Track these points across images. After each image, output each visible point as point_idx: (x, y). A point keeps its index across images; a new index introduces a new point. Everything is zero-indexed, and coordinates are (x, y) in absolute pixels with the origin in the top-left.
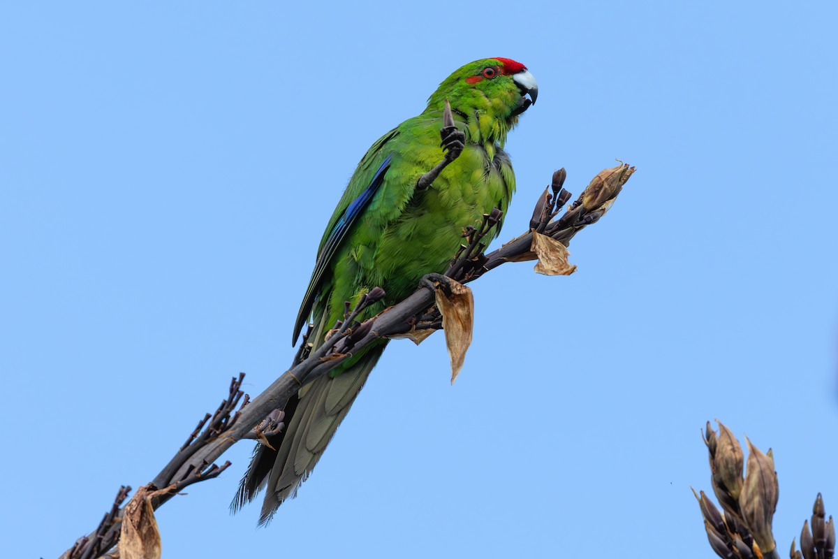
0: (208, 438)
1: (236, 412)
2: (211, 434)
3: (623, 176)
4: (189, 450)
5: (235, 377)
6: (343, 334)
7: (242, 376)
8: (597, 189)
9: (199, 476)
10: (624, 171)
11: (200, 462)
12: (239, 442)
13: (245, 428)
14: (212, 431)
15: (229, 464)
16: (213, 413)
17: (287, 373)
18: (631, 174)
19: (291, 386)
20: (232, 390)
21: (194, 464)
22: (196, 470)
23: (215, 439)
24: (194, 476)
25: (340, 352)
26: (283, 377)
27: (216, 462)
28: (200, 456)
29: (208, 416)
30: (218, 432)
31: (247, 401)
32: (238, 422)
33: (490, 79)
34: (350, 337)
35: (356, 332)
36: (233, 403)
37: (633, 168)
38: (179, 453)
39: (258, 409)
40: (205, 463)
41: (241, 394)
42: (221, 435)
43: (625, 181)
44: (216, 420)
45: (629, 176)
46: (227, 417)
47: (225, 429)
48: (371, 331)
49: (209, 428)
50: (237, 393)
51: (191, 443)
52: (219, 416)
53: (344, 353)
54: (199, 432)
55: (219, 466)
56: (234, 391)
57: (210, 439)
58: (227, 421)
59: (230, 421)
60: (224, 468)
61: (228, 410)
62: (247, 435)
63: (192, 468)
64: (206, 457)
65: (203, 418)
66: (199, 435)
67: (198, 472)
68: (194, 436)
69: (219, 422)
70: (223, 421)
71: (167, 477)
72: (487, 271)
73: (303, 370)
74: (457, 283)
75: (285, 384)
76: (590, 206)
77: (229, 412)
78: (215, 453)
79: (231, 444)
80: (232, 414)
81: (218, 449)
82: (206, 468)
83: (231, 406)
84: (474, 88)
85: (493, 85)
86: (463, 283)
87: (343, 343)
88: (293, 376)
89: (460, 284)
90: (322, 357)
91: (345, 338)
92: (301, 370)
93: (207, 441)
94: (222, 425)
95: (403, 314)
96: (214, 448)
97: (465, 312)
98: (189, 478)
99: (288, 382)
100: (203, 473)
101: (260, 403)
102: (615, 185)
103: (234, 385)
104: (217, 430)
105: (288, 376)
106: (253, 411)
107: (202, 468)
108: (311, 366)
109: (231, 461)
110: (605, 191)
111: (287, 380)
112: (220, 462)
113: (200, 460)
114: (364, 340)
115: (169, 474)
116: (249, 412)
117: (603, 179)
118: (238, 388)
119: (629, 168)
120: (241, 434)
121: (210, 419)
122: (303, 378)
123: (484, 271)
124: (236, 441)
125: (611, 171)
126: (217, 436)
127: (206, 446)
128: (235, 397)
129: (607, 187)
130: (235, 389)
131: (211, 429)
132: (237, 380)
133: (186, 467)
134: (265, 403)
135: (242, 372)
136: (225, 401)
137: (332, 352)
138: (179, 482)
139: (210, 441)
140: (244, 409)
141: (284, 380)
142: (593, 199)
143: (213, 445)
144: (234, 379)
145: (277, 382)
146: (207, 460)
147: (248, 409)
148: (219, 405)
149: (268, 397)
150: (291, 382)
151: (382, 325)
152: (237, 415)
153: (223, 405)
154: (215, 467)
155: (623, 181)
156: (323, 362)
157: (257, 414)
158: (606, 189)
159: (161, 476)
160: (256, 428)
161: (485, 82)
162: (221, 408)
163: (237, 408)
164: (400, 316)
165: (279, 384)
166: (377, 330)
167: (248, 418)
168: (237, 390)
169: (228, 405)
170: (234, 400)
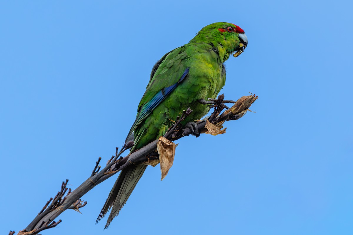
0: (51, 209)
1: (64, 197)
2: (53, 207)
3: (252, 100)
4: (43, 215)
5: (64, 181)
6: (115, 162)
7: (67, 181)
8: (239, 105)
9: (47, 226)
10: (252, 98)
11: (48, 220)
12: (66, 210)
13: (69, 204)
14: (53, 206)
15: (61, 221)
16: (54, 198)
17: (88, 179)
18: (255, 100)
19: (90, 185)
20: (62, 187)
21: (45, 221)
22: (45, 224)
23: (54, 210)
24: (45, 226)
25: (113, 170)
26: (87, 181)
27: (55, 220)
28: (48, 217)
29: (51, 199)
30: (56, 207)
31: (70, 192)
32: (65, 202)
33: (229, 32)
34: (118, 164)
35: (121, 161)
36: (63, 193)
37: (257, 97)
38: (38, 216)
39: (75, 195)
40: (50, 221)
41: (67, 189)
42: (57, 208)
43: (252, 103)
44: (55, 201)
45: (254, 101)
46: (60, 199)
47: (59, 205)
48: (128, 161)
49: (51, 204)
50: (65, 189)
51: (43, 211)
52: (56, 199)
53: (115, 171)
54: (47, 206)
55: (56, 222)
56: (63, 188)
57: (52, 210)
58: (60, 202)
59: (62, 201)
60: (59, 223)
61: (61, 196)
62: (70, 207)
63: (44, 222)
64: (50, 218)
65: (49, 200)
66: (47, 207)
67: (47, 224)
68: (45, 208)
69: (56, 202)
70: (58, 201)
71: (32, 227)
72: (183, 136)
73: (96, 178)
74: (169, 141)
75: (88, 184)
76: (235, 112)
77: (61, 197)
78: (55, 216)
79: (62, 211)
80: (63, 198)
81: (56, 214)
82: (50, 223)
83: (62, 195)
84: (222, 34)
85: (230, 35)
86: (171, 141)
87: (115, 166)
88: (92, 181)
89: (170, 141)
90: (105, 172)
91: (116, 164)
92: (95, 178)
93: (51, 210)
94: (58, 203)
95: (143, 153)
96: (54, 213)
97: (171, 154)
98: (42, 227)
99: (89, 183)
100: (49, 225)
101: (76, 193)
102: (247, 104)
103: (64, 185)
104: (55, 205)
105: (89, 181)
106: (73, 197)
107: (48, 223)
108: (100, 176)
109: (62, 220)
110: (242, 107)
111: (88, 183)
112: (57, 220)
113: (47, 219)
114: (125, 165)
115: (33, 225)
116: (71, 197)
117: (242, 101)
118: (65, 186)
119: (255, 97)
120: (67, 207)
121: (52, 201)
122: (96, 182)
123: (182, 136)
124: (64, 210)
125: (247, 97)
126: (55, 208)
127: (50, 213)
128: (64, 191)
129: (243, 104)
130: (64, 187)
131: (53, 205)
132: (65, 183)
133: (41, 222)
134: (78, 193)
135: (67, 179)
136: (59, 192)
137: (109, 170)
138: (38, 229)
139: (52, 211)
140: (69, 196)
141: (87, 182)
142: (236, 109)
143: (54, 212)
144: (64, 182)
145: (84, 183)
146: (50, 219)
147: (71, 195)
148: (56, 194)
149: (79, 190)
150: (90, 184)
151: (133, 158)
152: (65, 199)
153: (58, 194)
154: (54, 222)
155: (251, 103)
156: (105, 175)
157: (74, 198)
158: (243, 105)
159: (29, 226)
160: (74, 204)
161: (227, 32)
162: (57, 196)
163: (65, 195)
164: (142, 154)
165: (85, 184)
166: (130, 160)
167: (70, 200)
168: (65, 187)
169: (61, 194)
170: (63, 192)
